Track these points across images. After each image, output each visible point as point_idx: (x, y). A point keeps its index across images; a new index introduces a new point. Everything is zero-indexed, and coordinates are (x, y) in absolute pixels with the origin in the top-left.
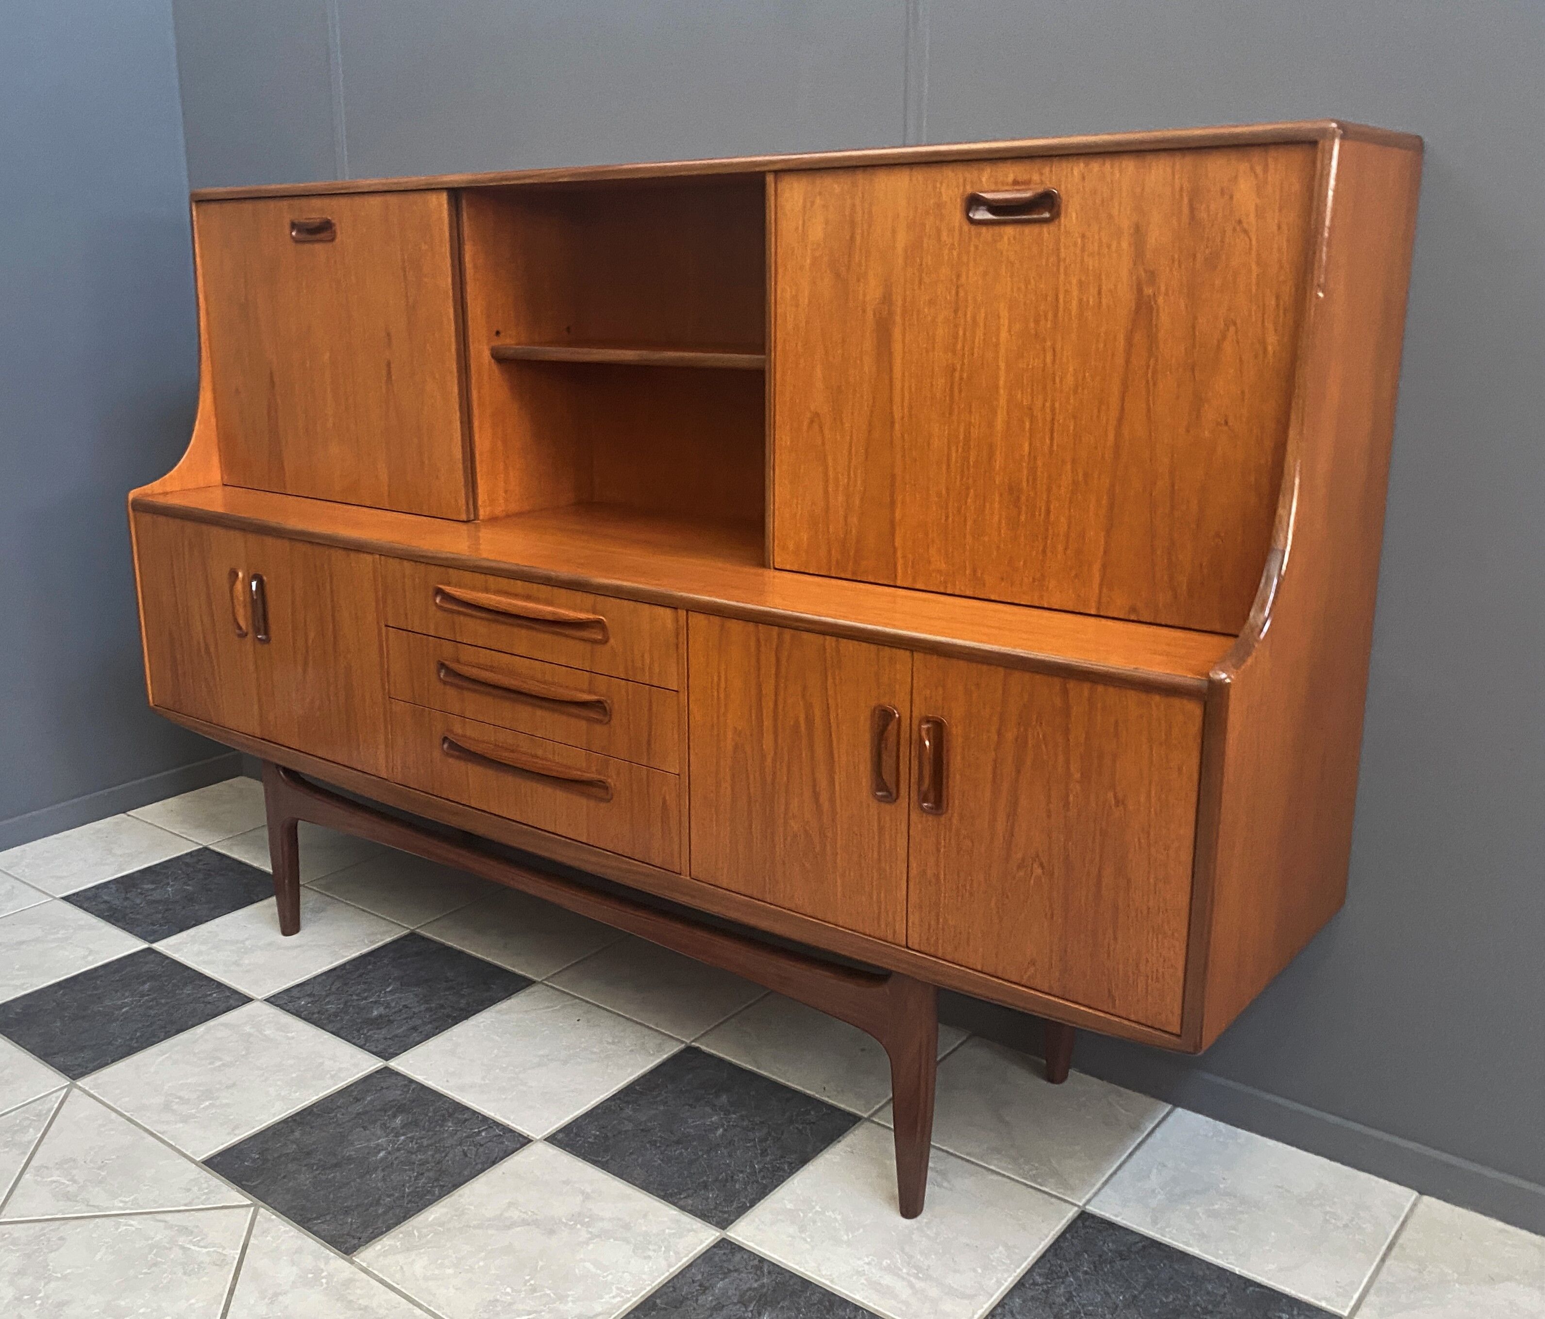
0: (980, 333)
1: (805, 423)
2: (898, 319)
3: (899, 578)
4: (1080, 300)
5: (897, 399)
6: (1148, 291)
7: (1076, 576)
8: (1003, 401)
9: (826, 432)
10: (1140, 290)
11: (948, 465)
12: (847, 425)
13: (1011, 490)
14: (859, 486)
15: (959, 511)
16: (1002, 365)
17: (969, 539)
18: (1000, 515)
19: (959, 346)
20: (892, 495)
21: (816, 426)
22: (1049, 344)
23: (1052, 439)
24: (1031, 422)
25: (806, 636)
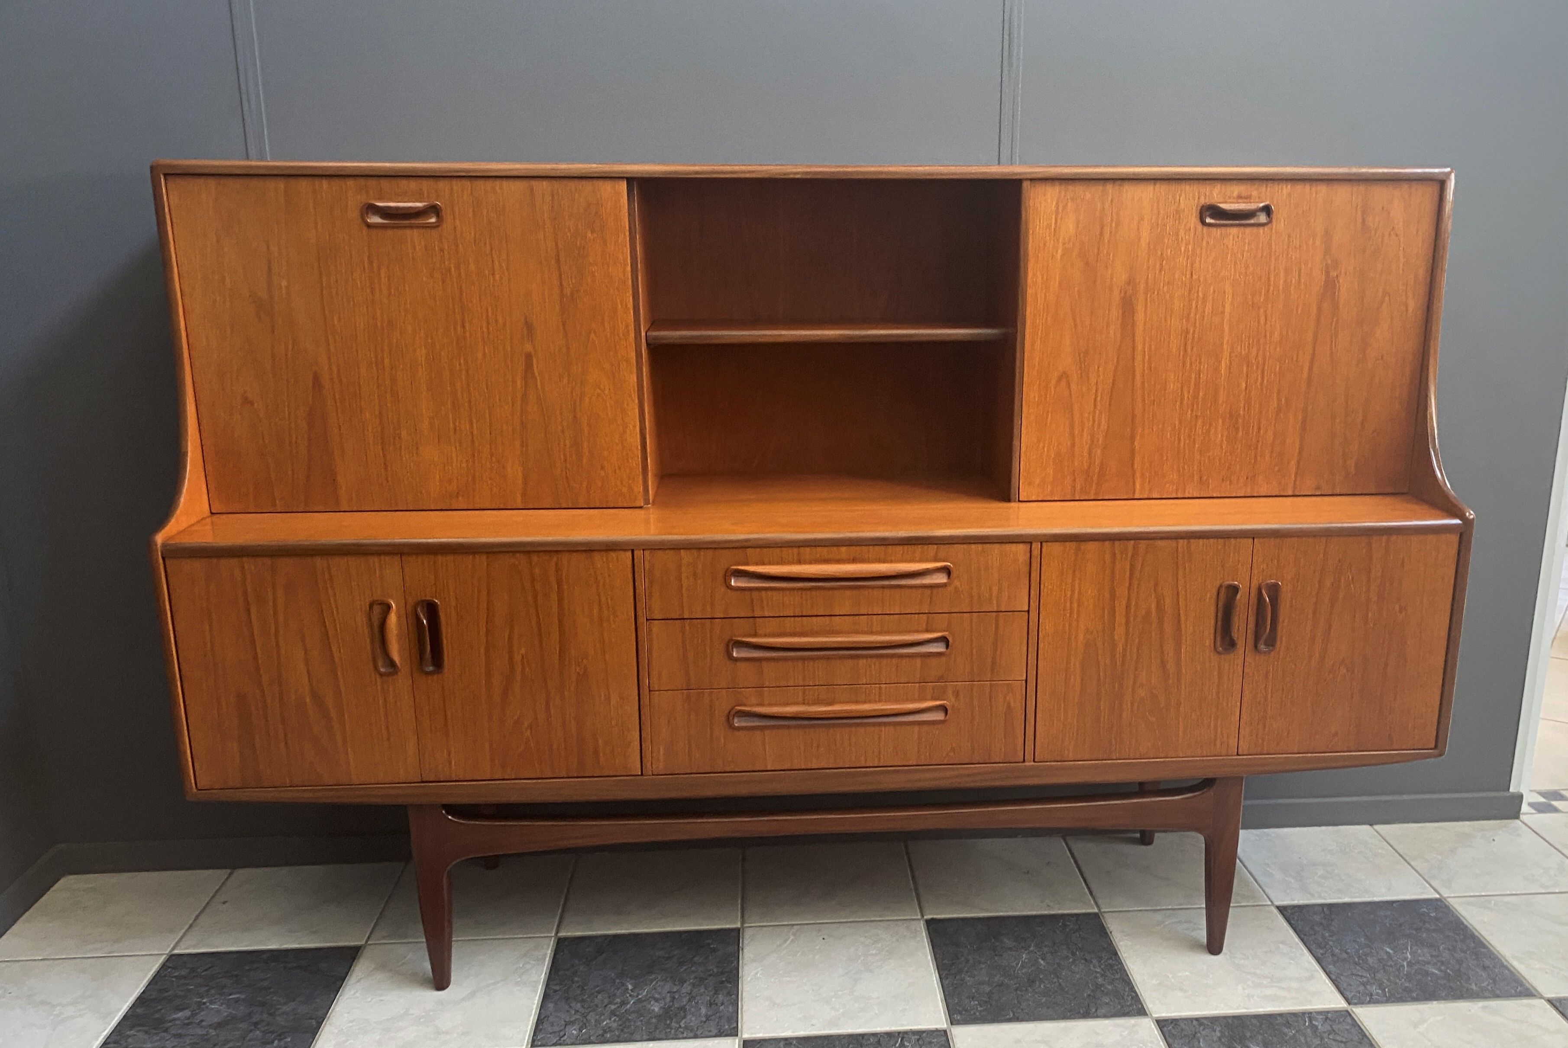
0: (1209, 305)
1: (1053, 382)
2: (1141, 297)
3: (1137, 492)
4: (1285, 281)
5: (1139, 358)
6: (1333, 274)
7: (1279, 471)
8: (1226, 354)
9: (1073, 386)
10: (1327, 273)
11: (1181, 403)
12: (1093, 381)
13: (1231, 416)
14: (1104, 426)
15: (1189, 436)
16: (1227, 329)
17: (1197, 456)
18: (1222, 436)
19: (1192, 315)
20: (1133, 429)
21: (1063, 383)
22: (1262, 310)
23: (1263, 378)
24: (1248, 366)
25: (1160, 543)
